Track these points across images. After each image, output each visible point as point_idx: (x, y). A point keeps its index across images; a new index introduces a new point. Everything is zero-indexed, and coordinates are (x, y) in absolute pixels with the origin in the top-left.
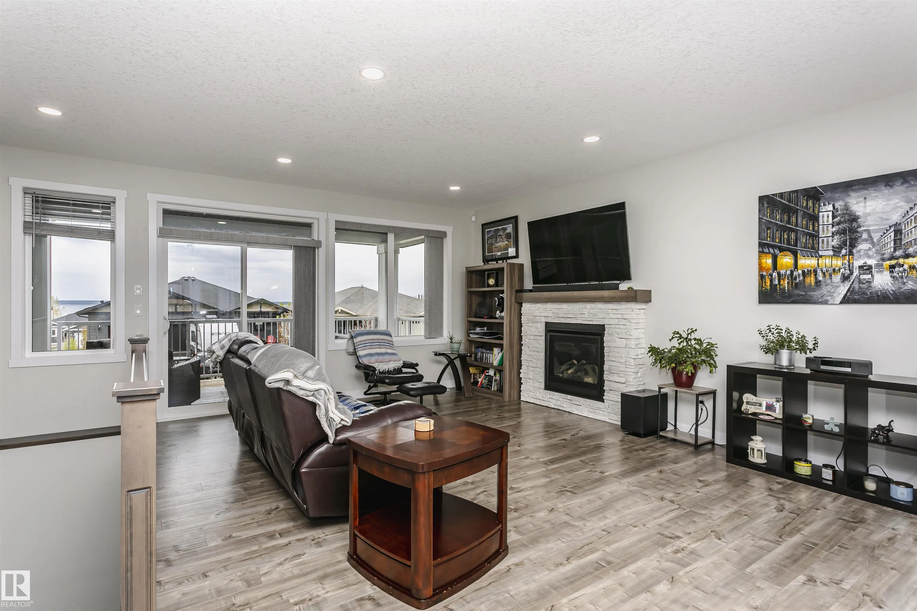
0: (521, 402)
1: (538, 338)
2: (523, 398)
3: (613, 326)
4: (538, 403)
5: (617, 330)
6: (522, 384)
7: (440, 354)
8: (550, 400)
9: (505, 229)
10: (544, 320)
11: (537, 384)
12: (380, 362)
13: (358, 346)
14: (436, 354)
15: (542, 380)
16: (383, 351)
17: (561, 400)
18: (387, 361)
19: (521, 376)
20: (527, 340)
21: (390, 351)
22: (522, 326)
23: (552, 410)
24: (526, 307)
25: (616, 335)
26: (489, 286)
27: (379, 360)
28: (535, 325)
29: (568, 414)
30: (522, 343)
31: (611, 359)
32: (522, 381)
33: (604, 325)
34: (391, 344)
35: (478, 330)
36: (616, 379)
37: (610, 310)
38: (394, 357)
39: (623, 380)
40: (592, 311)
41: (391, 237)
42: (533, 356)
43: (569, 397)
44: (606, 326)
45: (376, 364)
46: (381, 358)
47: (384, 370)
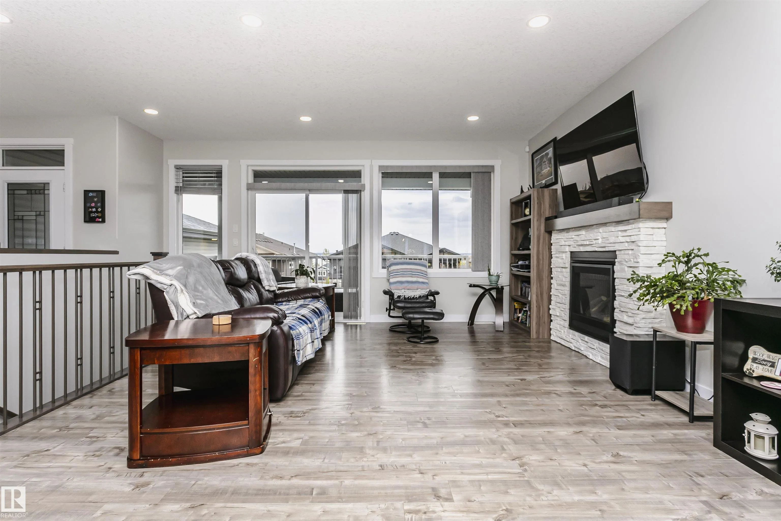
0: (551, 341)
1: (564, 270)
2: (552, 338)
3: (623, 252)
4: (563, 343)
5: (626, 257)
6: (551, 321)
7: (475, 286)
8: (572, 341)
9: (547, 154)
10: (567, 249)
11: (562, 323)
12: (408, 289)
13: (391, 274)
14: (471, 286)
15: (567, 318)
16: (414, 279)
17: (580, 341)
18: (416, 289)
19: (551, 312)
20: (555, 273)
21: (421, 280)
22: (552, 258)
23: (573, 352)
24: (555, 236)
25: (625, 263)
26: (526, 216)
27: (408, 287)
28: (560, 255)
29: (584, 357)
30: (552, 276)
31: (621, 294)
32: (552, 318)
33: (615, 251)
34: (425, 275)
35: (520, 263)
36: (626, 319)
37: (620, 233)
38: (425, 286)
39: (630, 321)
40: (605, 235)
41: (436, 176)
42: (560, 291)
43: (587, 338)
44: (617, 253)
45: (403, 290)
46: (410, 286)
47: (409, 297)
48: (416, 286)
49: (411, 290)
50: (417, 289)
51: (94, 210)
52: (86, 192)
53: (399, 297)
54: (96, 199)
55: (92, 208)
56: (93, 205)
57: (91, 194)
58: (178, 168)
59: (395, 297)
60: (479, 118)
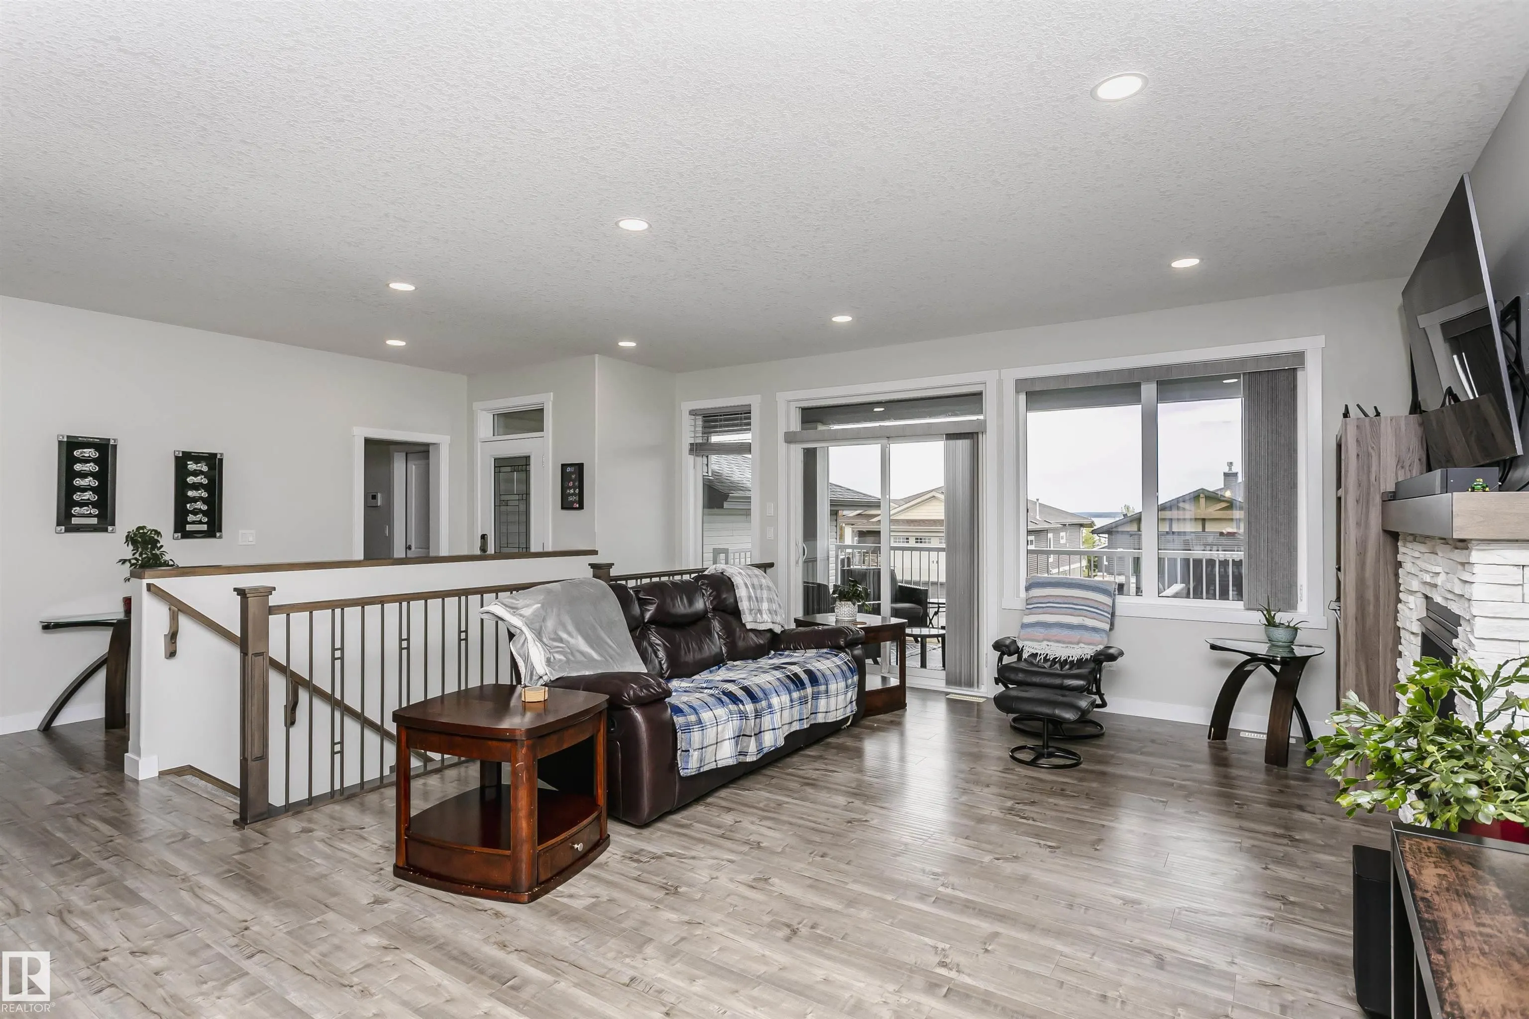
12: (1058, 642)
14: (1211, 648)
16: (1078, 621)
18: (1074, 641)
20: (1404, 642)
21: (1088, 622)
27: (1058, 637)
28: (1410, 599)
34: (1104, 612)
38: (1096, 637)
45: (1045, 643)
46: (1065, 632)
47: (1056, 658)
48: (1076, 635)
49: (1064, 643)
50: (1078, 643)
51: (572, 491)
52: (564, 466)
53: (1034, 655)
54: (573, 476)
55: (570, 488)
56: (571, 484)
57: (569, 469)
58: (693, 413)
59: (1025, 655)
60: (1202, 260)
